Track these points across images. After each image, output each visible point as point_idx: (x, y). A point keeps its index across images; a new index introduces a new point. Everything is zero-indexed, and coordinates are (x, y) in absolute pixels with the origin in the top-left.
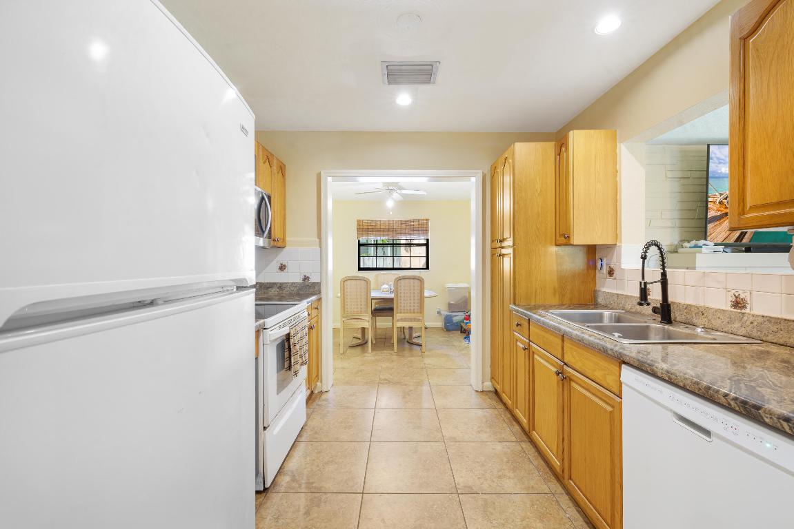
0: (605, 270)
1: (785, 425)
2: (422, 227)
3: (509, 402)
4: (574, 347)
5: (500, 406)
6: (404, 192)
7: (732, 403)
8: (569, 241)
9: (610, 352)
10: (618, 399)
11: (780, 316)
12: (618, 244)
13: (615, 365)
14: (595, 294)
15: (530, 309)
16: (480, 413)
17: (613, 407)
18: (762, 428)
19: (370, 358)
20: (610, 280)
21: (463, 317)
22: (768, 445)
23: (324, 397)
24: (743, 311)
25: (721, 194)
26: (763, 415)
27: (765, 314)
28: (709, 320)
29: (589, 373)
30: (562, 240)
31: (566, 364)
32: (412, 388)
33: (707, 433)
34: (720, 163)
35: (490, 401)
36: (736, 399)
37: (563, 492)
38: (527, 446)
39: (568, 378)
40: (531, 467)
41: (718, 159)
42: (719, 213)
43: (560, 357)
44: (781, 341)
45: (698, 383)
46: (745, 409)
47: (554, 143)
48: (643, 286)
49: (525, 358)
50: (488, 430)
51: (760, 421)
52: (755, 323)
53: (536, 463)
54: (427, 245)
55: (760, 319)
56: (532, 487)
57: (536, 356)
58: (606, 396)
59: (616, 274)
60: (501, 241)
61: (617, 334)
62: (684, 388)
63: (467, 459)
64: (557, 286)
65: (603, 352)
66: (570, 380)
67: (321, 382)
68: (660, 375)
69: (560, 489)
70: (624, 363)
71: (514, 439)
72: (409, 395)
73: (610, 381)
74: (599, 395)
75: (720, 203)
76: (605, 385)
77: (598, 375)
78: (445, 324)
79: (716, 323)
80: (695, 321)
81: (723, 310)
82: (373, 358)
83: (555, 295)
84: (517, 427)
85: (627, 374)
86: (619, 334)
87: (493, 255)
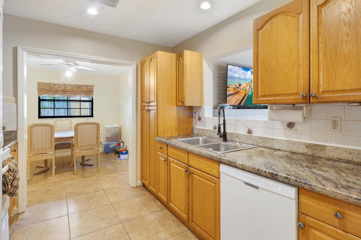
0: (197, 118)
1: (286, 180)
2: (89, 90)
3: (154, 190)
4: (195, 158)
5: (148, 193)
6: (79, 67)
7: (268, 175)
8: (184, 104)
9: (215, 159)
10: (218, 180)
11: (263, 136)
12: (203, 106)
13: (217, 164)
14: (192, 129)
15: (167, 139)
16: (138, 200)
17: (215, 184)
18: (277, 182)
19: (55, 180)
20: (199, 122)
21: (116, 144)
22: (280, 188)
23: (20, 217)
24: (251, 135)
25: (235, 85)
26: (278, 177)
27: (258, 136)
28: (240, 139)
29: (203, 169)
30: (180, 103)
31: (190, 166)
32: (92, 194)
33: (257, 188)
34: (234, 73)
35: (142, 191)
36: (269, 173)
37: (187, 229)
38: (166, 211)
39: (191, 173)
40: (171, 221)
41: (234, 71)
42: (233, 92)
43: (187, 163)
44: (263, 146)
45: (254, 168)
46: (272, 176)
47: (175, 54)
48: (219, 126)
49: (165, 165)
50: (145, 208)
51: (277, 180)
52: (255, 139)
53: (172, 219)
54: (92, 101)
55: (257, 138)
56: (174, 232)
57: (171, 164)
58: (212, 179)
59: (202, 119)
60: (148, 103)
61: (210, 149)
62: (249, 171)
63: (137, 229)
64: (177, 126)
65: (211, 159)
66: (193, 173)
67: (18, 206)
68: (238, 167)
69: (186, 229)
70: (221, 162)
71: (159, 209)
72: (91, 199)
73: (214, 172)
74: (208, 179)
75: (234, 88)
76: (211, 174)
77: (208, 170)
78: (105, 150)
79: (242, 140)
80: (234, 140)
81: (245, 135)
82: (58, 179)
83: (176, 131)
84: (159, 203)
85: (223, 168)
86: (211, 149)
87: (142, 110)
